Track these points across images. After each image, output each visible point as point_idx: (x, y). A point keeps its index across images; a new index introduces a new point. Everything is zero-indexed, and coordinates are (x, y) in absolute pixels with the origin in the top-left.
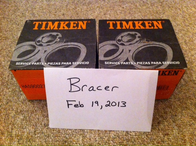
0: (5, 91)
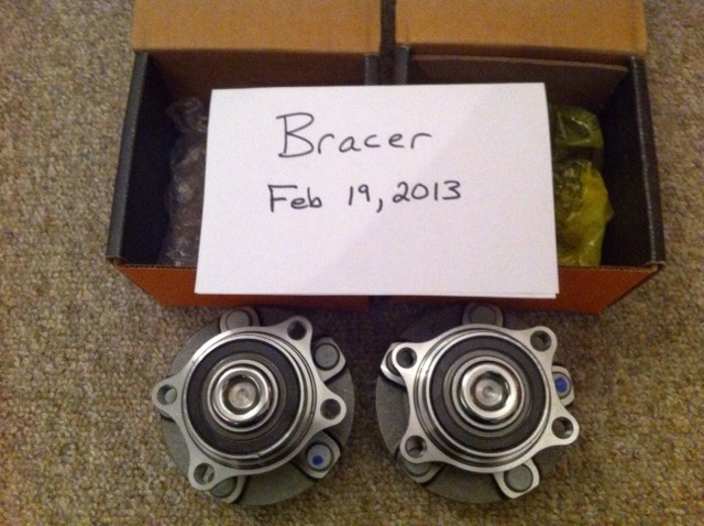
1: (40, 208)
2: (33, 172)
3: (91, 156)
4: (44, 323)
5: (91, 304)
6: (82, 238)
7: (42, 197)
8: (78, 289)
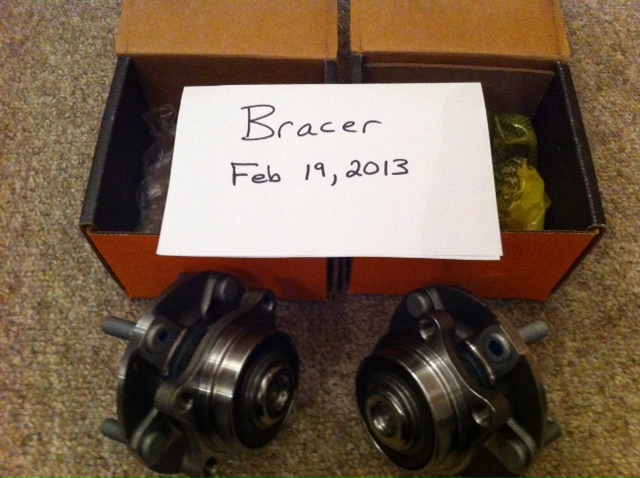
1: (18, 216)
2: (14, 184)
3: (69, 170)
4: (14, 318)
6: (56, 241)
7: (20, 205)
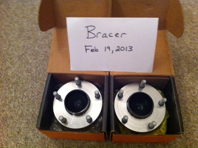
0: (35, 84)
2: (19, 100)
3: (34, 96)
4: (19, 142)
5: (31, 137)
7: (21, 107)
8: (28, 133)
